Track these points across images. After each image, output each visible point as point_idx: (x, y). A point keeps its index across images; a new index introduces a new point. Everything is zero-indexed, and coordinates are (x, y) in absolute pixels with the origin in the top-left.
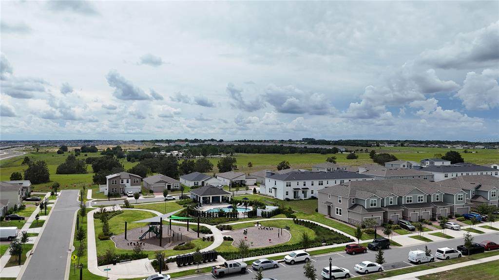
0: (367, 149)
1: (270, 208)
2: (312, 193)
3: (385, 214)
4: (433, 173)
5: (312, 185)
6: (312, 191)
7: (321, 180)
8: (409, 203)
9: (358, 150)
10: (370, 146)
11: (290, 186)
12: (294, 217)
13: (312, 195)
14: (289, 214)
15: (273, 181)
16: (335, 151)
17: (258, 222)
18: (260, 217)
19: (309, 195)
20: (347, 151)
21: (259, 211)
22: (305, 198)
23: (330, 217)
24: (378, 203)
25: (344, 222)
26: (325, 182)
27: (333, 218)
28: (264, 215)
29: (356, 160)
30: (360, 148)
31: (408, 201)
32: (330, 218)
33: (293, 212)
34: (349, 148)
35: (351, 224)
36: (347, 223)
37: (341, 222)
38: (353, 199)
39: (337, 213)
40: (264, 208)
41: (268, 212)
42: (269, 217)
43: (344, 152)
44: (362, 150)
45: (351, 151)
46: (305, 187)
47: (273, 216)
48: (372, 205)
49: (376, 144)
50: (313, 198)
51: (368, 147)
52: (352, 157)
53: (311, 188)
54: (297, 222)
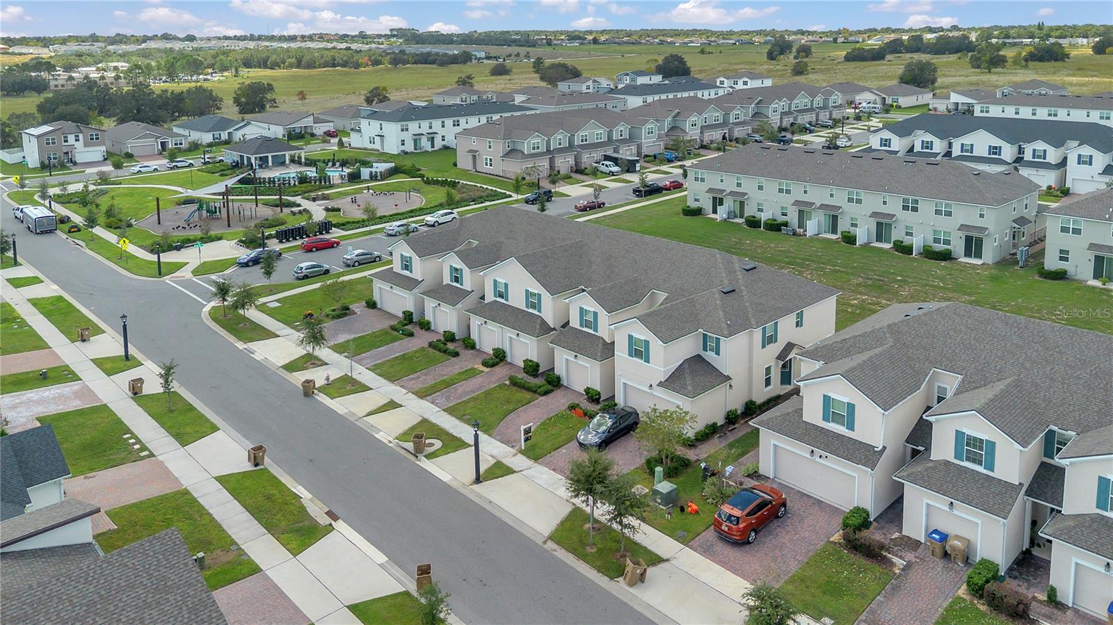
0: (528, 53)
1: (381, 167)
2: (443, 140)
3: (552, 161)
4: (626, 97)
5: (443, 126)
6: (443, 137)
7: (456, 119)
8: (584, 143)
9: (510, 55)
10: (534, 46)
11: (407, 130)
12: (422, 176)
13: (444, 143)
14: (413, 172)
15: (375, 124)
16: (466, 58)
17: (368, 187)
18: (368, 180)
19: (439, 144)
20: (488, 58)
21: (365, 172)
22: (433, 149)
23: (476, 171)
24: (543, 145)
25: (496, 175)
26: (462, 120)
27: (480, 172)
28: (373, 177)
29: (508, 77)
30: (514, 49)
31: (582, 141)
32: (476, 173)
33: (419, 170)
34: (494, 50)
35: (507, 178)
36: (500, 176)
37: (493, 177)
38: (509, 143)
39: (487, 165)
40: (372, 167)
41: (381, 172)
42: (382, 180)
43: (483, 59)
44: (518, 55)
45: (496, 58)
46: (431, 131)
47: (387, 177)
48: (534, 148)
49: (545, 41)
50: (446, 148)
51: (530, 46)
52: (500, 71)
53: (441, 132)
54: (428, 182)
